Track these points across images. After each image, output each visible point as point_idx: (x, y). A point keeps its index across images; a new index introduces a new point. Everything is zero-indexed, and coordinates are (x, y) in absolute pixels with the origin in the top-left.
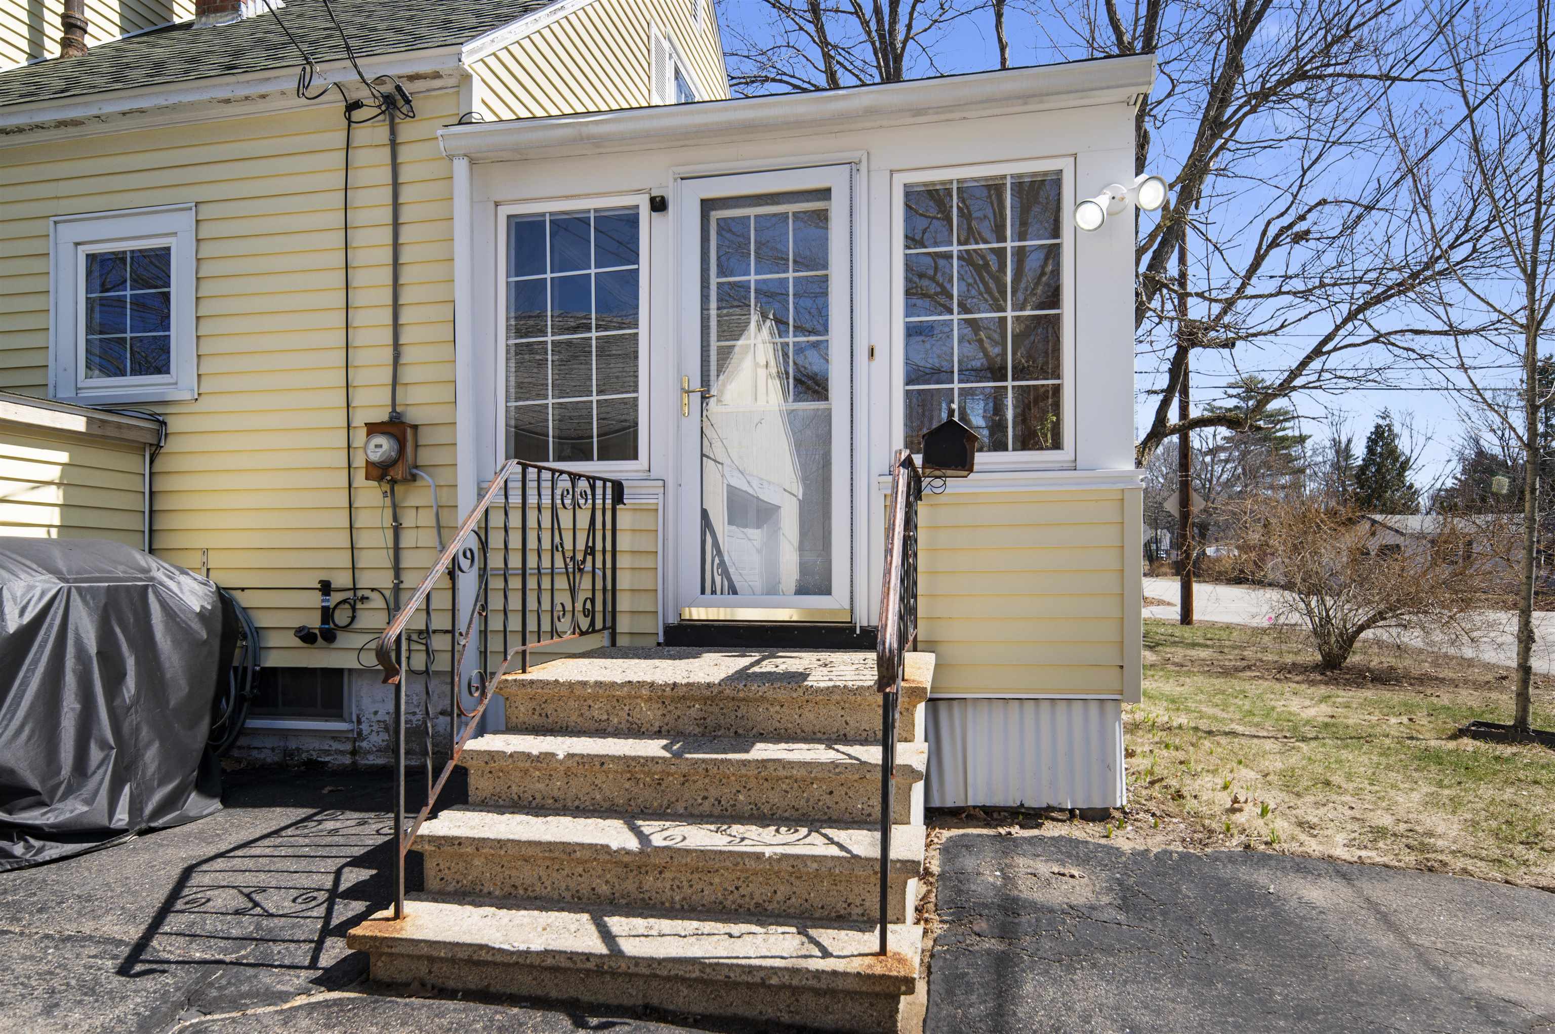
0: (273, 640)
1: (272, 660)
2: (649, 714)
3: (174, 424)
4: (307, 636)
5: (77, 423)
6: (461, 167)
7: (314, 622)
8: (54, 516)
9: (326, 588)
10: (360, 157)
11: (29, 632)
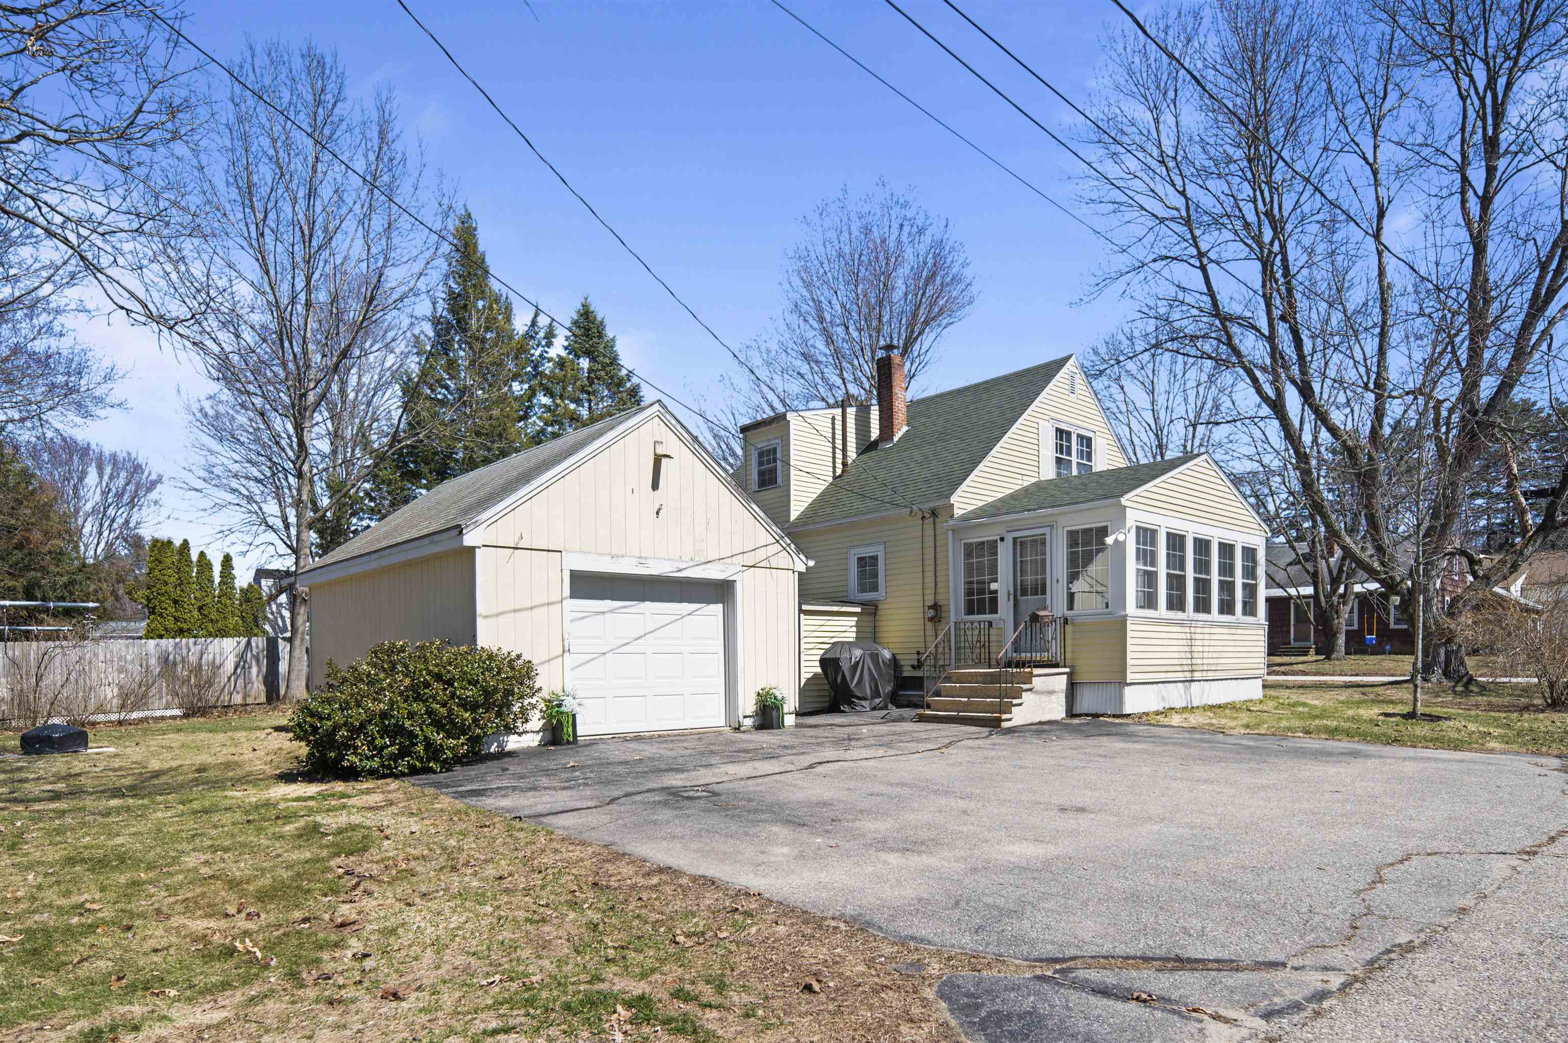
0: (905, 669)
1: (905, 674)
2: (980, 679)
3: (880, 607)
4: (914, 667)
5: (858, 610)
6: (950, 533)
7: (915, 663)
8: (854, 635)
9: (918, 653)
10: (926, 527)
11: (857, 663)
